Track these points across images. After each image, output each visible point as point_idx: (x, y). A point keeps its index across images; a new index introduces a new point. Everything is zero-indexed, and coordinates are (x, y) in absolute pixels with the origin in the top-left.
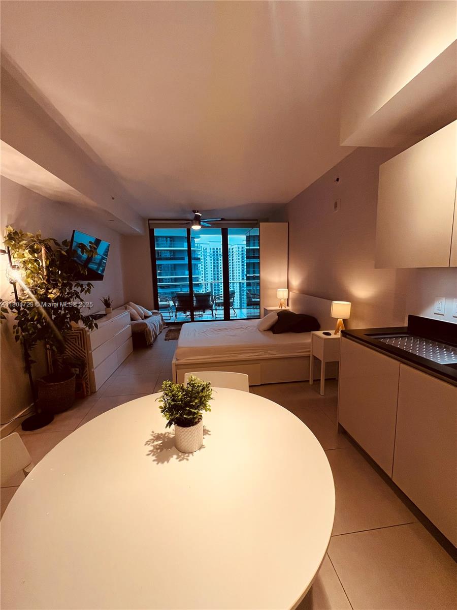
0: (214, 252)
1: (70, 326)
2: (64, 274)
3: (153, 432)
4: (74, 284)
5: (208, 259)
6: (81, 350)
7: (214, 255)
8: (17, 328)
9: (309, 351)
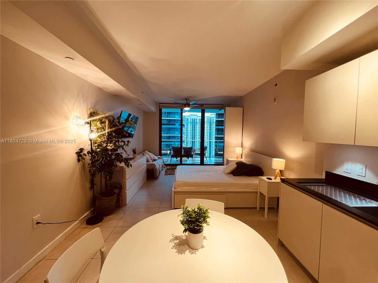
0: (193, 121)
1: (116, 165)
2: (116, 135)
3: (173, 235)
4: (120, 140)
5: (189, 125)
6: (121, 179)
7: (193, 123)
8: (90, 165)
9: (257, 189)
